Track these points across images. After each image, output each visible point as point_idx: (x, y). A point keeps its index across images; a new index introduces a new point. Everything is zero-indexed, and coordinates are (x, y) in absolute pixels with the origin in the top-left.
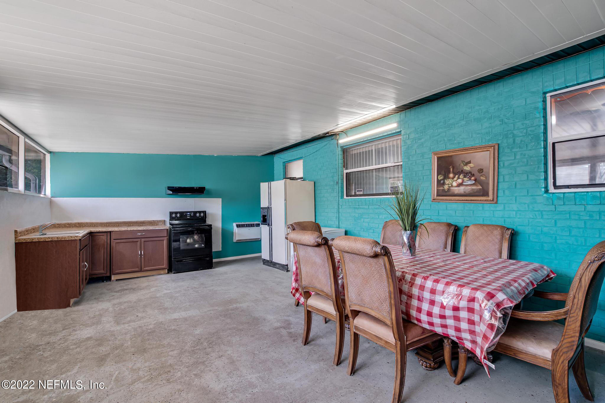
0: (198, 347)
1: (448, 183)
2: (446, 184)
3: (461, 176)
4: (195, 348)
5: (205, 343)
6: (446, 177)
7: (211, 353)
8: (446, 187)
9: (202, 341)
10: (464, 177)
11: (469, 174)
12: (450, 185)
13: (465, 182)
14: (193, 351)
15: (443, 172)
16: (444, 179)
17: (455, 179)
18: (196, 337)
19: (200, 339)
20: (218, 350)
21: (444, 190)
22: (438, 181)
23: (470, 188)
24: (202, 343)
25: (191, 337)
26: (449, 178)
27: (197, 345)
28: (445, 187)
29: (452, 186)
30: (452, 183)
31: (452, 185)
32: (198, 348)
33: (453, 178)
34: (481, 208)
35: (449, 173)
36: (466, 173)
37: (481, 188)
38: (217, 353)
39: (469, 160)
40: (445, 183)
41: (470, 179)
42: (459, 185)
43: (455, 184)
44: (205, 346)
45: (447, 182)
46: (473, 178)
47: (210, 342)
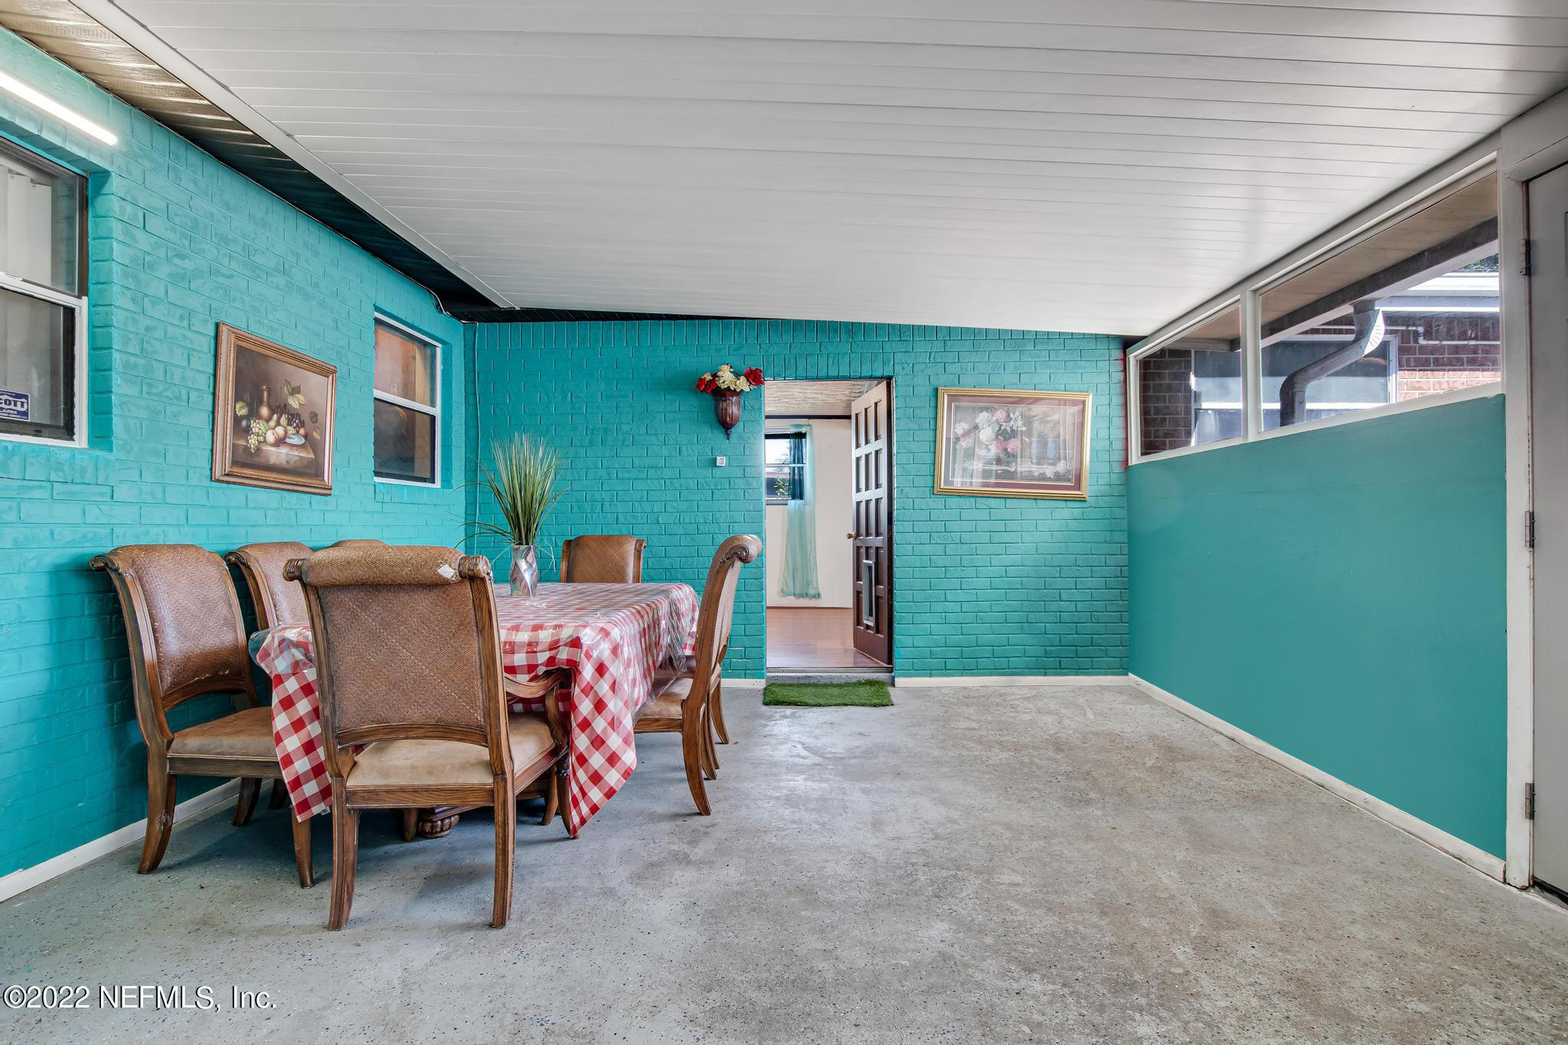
0: (944, 873)
1: (257, 430)
2: (253, 433)
3: (284, 420)
4: (952, 872)
5: (923, 878)
6: (254, 414)
7: (914, 851)
8: (253, 441)
9: (930, 888)
10: (288, 424)
11: (295, 418)
12: (261, 439)
13: (289, 438)
14: (958, 868)
15: (247, 397)
16: (248, 417)
17: (272, 423)
18: (946, 907)
19: (936, 896)
20: (897, 852)
21: (247, 449)
22: (237, 420)
23: (296, 453)
24: (932, 883)
25: (963, 912)
26: (260, 417)
27: (947, 881)
28: (250, 441)
29: (265, 441)
30: (265, 434)
31: (265, 438)
32: (945, 871)
33: (268, 420)
34: (307, 505)
35: (260, 403)
36: (291, 415)
37: (313, 457)
38: (902, 847)
39: (298, 385)
40: (252, 429)
41: (298, 432)
42: (280, 442)
43: (270, 437)
44: (924, 873)
45: (257, 426)
46: (302, 431)
47: (907, 880)
